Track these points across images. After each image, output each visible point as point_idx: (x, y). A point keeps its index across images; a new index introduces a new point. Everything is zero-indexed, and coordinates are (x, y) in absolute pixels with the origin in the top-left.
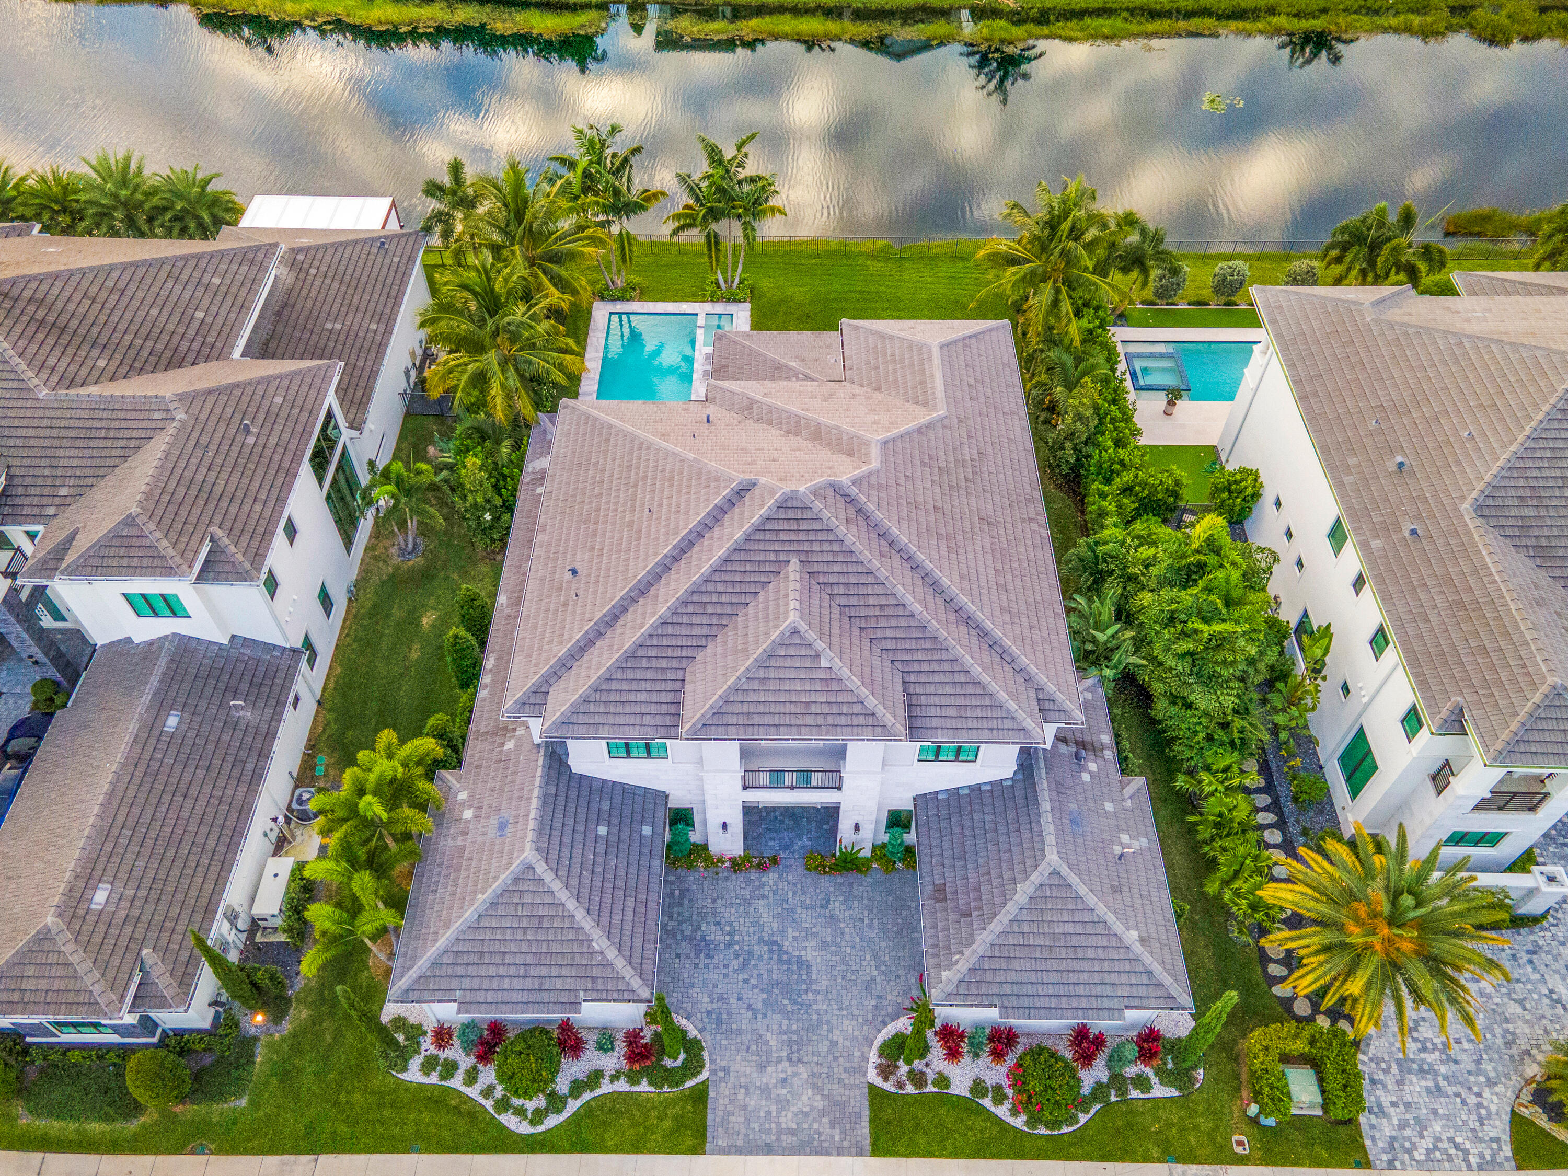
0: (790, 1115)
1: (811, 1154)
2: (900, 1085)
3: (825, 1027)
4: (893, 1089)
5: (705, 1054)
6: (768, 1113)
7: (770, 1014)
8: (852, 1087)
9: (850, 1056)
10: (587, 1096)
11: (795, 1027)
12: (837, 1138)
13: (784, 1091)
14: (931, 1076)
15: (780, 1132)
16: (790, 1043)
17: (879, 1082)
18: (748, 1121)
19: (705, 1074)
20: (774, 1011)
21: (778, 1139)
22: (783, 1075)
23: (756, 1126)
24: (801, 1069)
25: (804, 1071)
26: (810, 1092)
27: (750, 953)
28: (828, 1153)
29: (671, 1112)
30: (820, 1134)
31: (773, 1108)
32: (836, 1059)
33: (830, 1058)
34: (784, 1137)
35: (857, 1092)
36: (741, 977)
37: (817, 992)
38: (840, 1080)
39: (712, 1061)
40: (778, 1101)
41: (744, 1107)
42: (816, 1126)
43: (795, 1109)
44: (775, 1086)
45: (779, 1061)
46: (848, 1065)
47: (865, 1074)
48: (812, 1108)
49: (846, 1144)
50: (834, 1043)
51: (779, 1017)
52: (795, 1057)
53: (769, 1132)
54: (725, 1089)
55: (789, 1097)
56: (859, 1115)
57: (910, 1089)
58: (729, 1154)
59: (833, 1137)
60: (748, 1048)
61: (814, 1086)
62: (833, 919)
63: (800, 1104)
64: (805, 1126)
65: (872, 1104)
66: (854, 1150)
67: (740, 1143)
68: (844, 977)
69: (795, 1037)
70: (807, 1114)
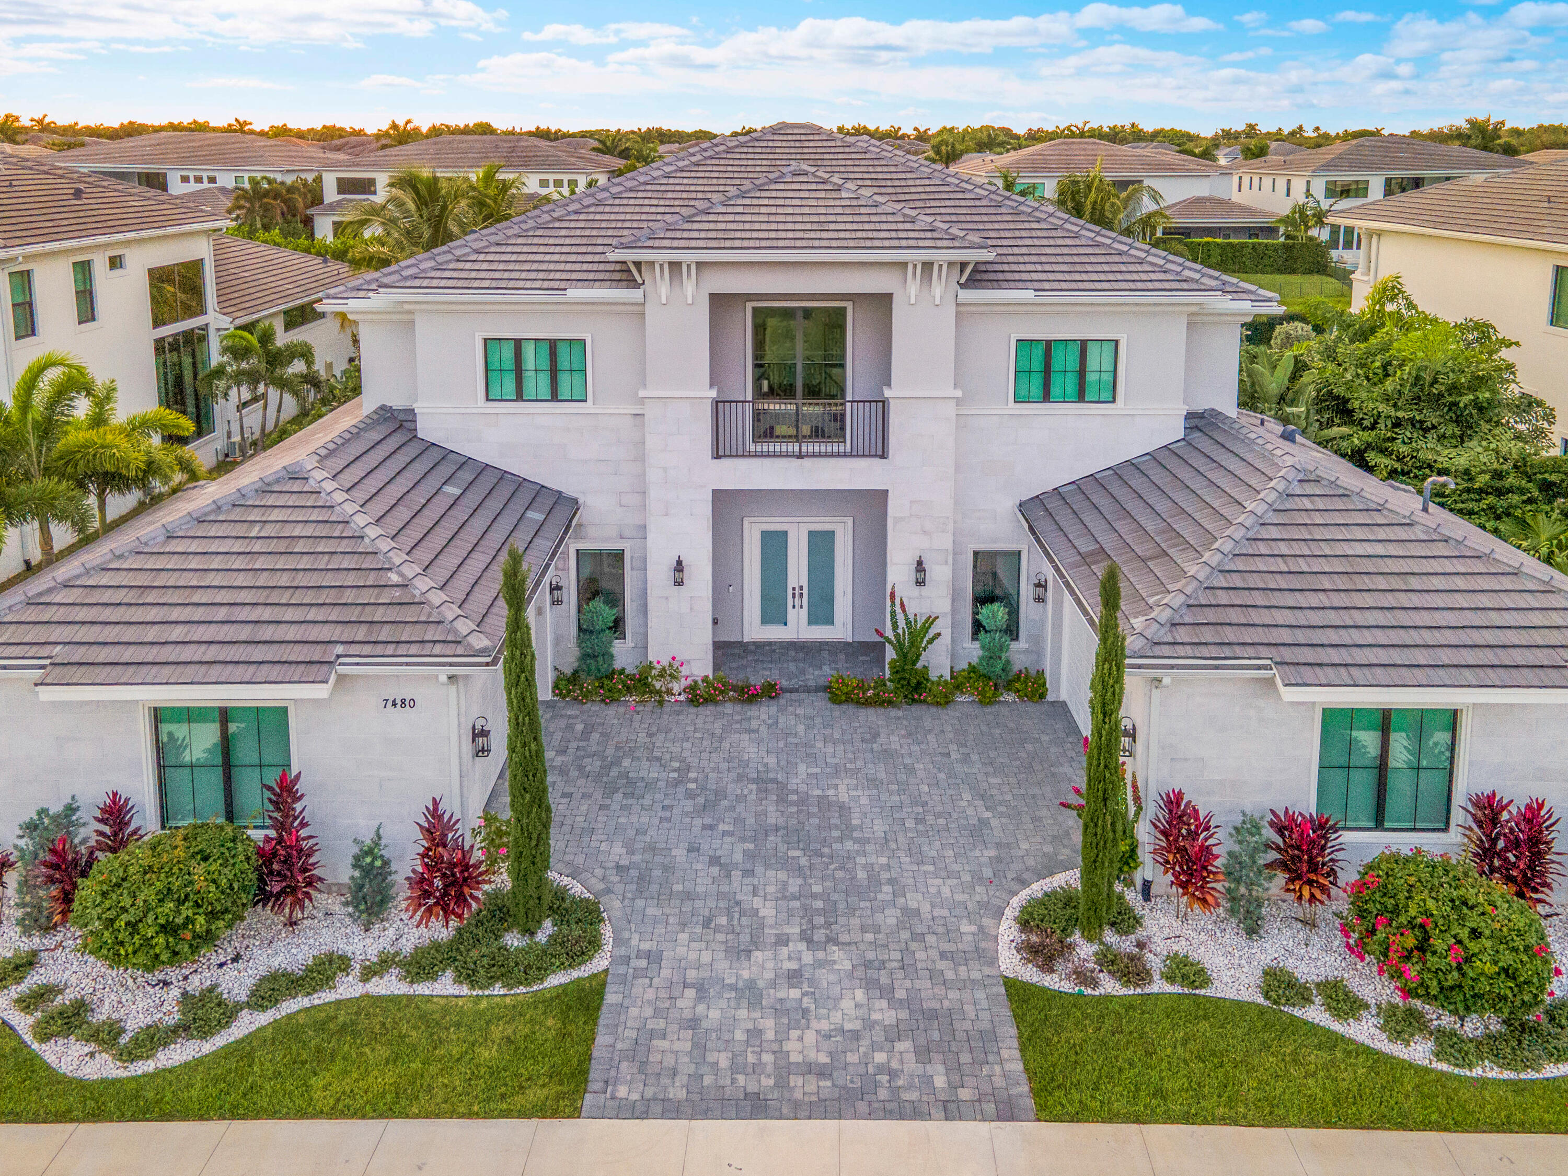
0: (810, 1037)
1: (870, 1116)
2: (1083, 977)
3: (887, 889)
4: (1067, 987)
5: (607, 931)
6: (755, 1033)
7: (759, 870)
8: (964, 985)
9: (950, 933)
10: (291, 1006)
11: (817, 889)
12: (940, 1081)
13: (795, 993)
14: (1154, 962)
15: (784, 1070)
16: (808, 914)
17: (1030, 974)
18: (700, 1048)
19: (599, 963)
20: (767, 866)
21: (782, 1083)
22: (793, 965)
23: (724, 1061)
24: (836, 953)
25: (842, 960)
26: (860, 994)
27: (720, 794)
28: (916, 1113)
29: (497, 1032)
30: (893, 1074)
31: (769, 1025)
32: (919, 937)
33: (905, 935)
34: (796, 1081)
35: (980, 995)
36: (698, 822)
37: (864, 841)
38: (933, 974)
39: (617, 941)
40: (779, 1010)
41: (693, 1023)
42: (880, 1057)
43: (824, 1025)
44: (774, 984)
45: (782, 940)
46: (946, 947)
47: (993, 961)
48: (869, 1025)
49: (965, 1094)
50: (910, 914)
51: (782, 875)
52: (820, 935)
53: (757, 1069)
54: (644, 992)
55: (807, 1002)
56: (989, 1037)
57: (1109, 986)
58: (645, 1115)
59: (928, 1080)
60: (707, 923)
61: (870, 985)
62: (887, 754)
63: (837, 1017)
64: (852, 1058)
65: (1019, 1019)
66: (990, 1108)
67: (677, 1092)
68: (918, 821)
69: (819, 904)
70: (856, 1036)
